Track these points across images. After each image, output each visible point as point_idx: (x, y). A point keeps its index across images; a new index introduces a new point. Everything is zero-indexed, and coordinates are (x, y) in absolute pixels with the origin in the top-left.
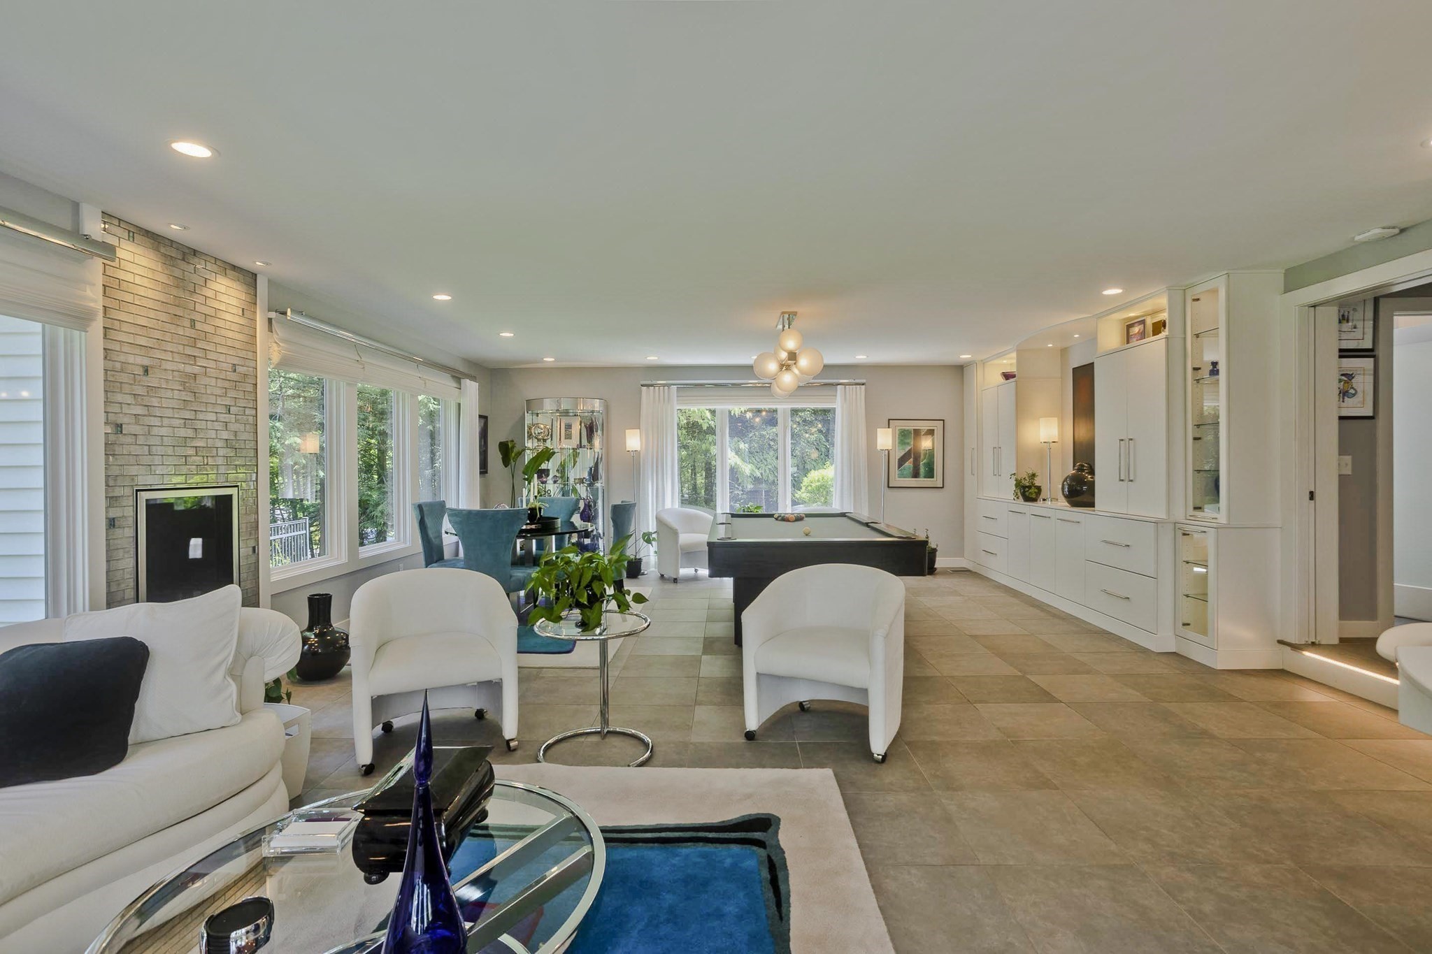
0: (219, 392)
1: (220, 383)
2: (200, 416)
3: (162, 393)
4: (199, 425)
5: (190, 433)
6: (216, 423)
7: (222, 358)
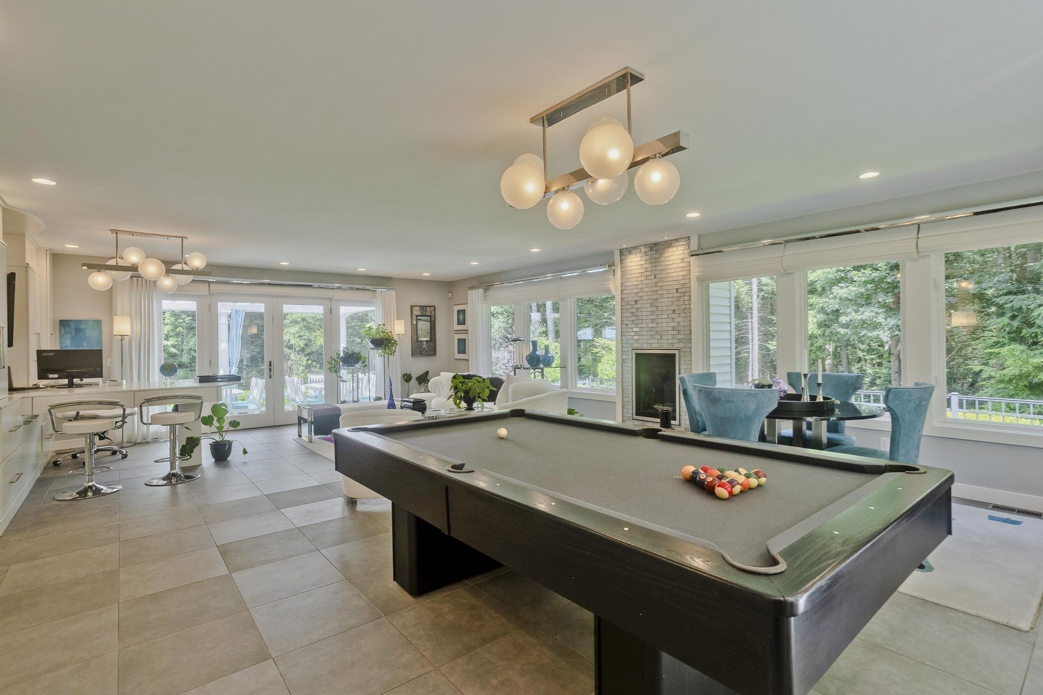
0: (669, 304)
1: (670, 300)
2: (660, 317)
3: (642, 310)
4: (658, 321)
5: (655, 325)
6: (667, 319)
7: (670, 287)
